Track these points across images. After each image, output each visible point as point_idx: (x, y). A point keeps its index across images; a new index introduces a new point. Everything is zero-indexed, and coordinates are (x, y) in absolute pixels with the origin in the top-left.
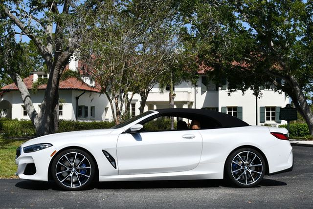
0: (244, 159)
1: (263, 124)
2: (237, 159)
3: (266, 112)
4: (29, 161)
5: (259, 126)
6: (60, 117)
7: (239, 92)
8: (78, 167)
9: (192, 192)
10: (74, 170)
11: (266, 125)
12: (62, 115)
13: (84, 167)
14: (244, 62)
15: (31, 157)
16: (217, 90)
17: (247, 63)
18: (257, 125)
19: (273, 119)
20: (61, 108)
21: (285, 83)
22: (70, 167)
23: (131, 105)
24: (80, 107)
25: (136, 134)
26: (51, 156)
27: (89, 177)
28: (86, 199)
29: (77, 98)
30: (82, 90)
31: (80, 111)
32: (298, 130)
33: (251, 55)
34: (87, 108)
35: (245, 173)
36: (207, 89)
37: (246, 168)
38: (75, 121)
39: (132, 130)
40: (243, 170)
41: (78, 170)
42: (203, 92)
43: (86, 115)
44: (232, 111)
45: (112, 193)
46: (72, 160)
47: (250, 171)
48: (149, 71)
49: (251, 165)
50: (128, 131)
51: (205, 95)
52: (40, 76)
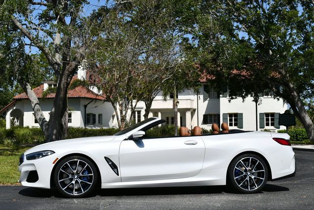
0: (247, 164)
1: (263, 129)
2: (240, 165)
3: (265, 118)
4: (31, 169)
5: (259, 132)
6: (69, 125)
7: (240, 99)
8: (81, 174)
9: (194, 199)
10: (76, 177)
11: (266, 130)
12: (71, 122)
13: (86, 174)
14: (244, 71)
15: (33, 165)
16: (219, 97)
17: (247, 71)
18: (257, 130)
19: (272, 124)
20: (70, 115)
21: (283, 89)
22: (73, 174)
23: (136, 113)
24: (89, 115)
25: (138, 141)
26: (53, 163)
27: (91, 184)
28: (88, 207)
29: (85, 106)
30: (90, 99)
31: (88, 119)
32: (297, 135)
33: (251, 63)
34: (94, 115)
35: (248, 178)
36: (209, 97)
37: (249, 174)
38: (84, 127)
39: (134, 137)
40: (245, 176)
41: (80, 178)
42: (205, 100)
43: (94, 123)
44: (233, 118)
45: (114, 200)
46: (74, 167)
47: (253, 177)
48: (152, 79)
49: (253, 171)
50: (131, 138)
51: (207, 102)
52: (50, 85)
